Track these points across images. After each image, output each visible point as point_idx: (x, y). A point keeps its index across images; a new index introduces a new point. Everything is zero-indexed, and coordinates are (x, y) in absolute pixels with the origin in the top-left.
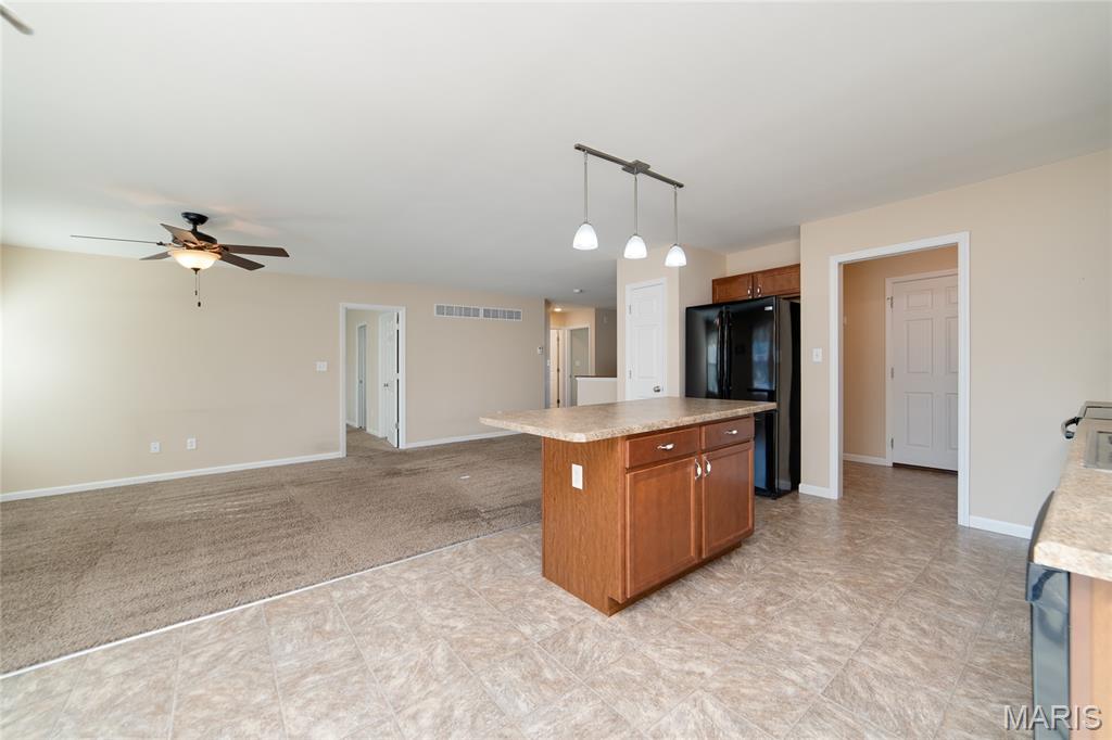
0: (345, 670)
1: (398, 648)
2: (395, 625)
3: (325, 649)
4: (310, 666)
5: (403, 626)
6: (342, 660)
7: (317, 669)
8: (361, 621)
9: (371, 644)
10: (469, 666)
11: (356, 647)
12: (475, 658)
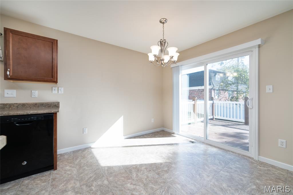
10: (126, 171)
12: (124, 173)
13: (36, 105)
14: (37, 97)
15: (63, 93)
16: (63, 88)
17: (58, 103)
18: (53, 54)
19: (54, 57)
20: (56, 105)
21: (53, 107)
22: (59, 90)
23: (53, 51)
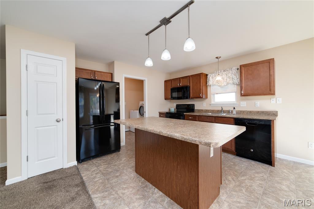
13: (258, 113)
14: (259, 106)
15: (281, 103)
16: (281, 98)
17: (277, 112)
18: (271, 71)
19: (271, 74)
20: (275, 114)
21: (272, 115)
22: (277, 100)
23: (271, 69)
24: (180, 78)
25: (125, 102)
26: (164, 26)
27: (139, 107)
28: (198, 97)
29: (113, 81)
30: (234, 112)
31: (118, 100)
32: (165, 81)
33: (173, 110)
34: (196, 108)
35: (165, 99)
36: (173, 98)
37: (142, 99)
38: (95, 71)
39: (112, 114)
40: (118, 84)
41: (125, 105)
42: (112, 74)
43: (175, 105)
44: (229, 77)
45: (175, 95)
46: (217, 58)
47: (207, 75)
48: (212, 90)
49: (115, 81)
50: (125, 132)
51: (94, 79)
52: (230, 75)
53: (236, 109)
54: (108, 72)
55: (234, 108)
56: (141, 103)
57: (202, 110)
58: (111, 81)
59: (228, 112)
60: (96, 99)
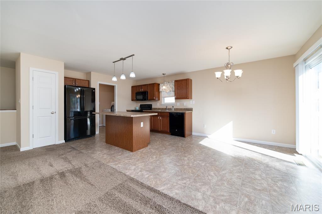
0: (248, 184)
1: (231, 179)
2: (226, 184)
3: (251, 193)
4: (257, 192)
5: (224, 182)
6: (247, 186)
7: (255, 189)
8: (234, 193)
9: (237, 184)
11: (241, 187)
24: (142, 85)
25: (99, 102)
26: (122, 60)
27: (111, 106)
28: (153, 99)
29: (90, 87)
30: (173, 110)
31: (93, 100)
32: (132, 87)
33: (138, 108)
34: (153, 107)
35: (132, 100)
36: (137, 100)
37: (113, 100)
38: (76, 79)
39: (89, 111)
40: (94, 89)
41: (99, 105)
42: (89, 81)
43: (139, 105)
44: (171, 87)
45: (140, 97)
46: (163, 74)
47: (159, 84)
48: (162, 94)
49: (91, 87)
50: (99, 127)
51: (75, 85)
52: (171, 85)
53: (174, 107)
54: (86, 79)
55: (173, 107)
56: (113, 103)
57: (156, 108)
58: (88, 87)
59: (170, 109)
60: (75, 99)
